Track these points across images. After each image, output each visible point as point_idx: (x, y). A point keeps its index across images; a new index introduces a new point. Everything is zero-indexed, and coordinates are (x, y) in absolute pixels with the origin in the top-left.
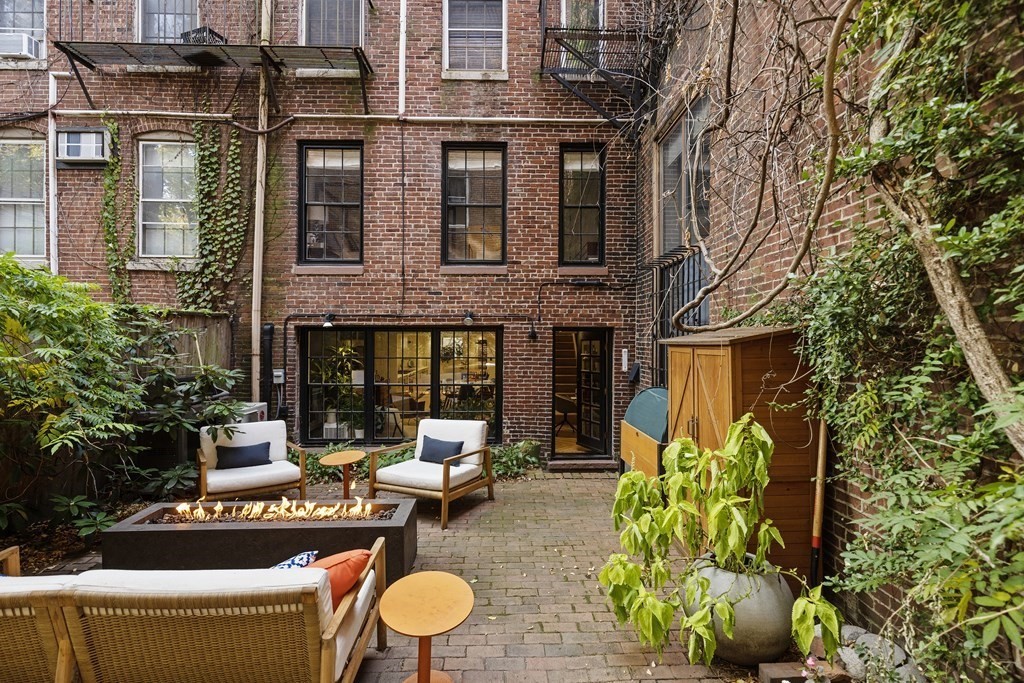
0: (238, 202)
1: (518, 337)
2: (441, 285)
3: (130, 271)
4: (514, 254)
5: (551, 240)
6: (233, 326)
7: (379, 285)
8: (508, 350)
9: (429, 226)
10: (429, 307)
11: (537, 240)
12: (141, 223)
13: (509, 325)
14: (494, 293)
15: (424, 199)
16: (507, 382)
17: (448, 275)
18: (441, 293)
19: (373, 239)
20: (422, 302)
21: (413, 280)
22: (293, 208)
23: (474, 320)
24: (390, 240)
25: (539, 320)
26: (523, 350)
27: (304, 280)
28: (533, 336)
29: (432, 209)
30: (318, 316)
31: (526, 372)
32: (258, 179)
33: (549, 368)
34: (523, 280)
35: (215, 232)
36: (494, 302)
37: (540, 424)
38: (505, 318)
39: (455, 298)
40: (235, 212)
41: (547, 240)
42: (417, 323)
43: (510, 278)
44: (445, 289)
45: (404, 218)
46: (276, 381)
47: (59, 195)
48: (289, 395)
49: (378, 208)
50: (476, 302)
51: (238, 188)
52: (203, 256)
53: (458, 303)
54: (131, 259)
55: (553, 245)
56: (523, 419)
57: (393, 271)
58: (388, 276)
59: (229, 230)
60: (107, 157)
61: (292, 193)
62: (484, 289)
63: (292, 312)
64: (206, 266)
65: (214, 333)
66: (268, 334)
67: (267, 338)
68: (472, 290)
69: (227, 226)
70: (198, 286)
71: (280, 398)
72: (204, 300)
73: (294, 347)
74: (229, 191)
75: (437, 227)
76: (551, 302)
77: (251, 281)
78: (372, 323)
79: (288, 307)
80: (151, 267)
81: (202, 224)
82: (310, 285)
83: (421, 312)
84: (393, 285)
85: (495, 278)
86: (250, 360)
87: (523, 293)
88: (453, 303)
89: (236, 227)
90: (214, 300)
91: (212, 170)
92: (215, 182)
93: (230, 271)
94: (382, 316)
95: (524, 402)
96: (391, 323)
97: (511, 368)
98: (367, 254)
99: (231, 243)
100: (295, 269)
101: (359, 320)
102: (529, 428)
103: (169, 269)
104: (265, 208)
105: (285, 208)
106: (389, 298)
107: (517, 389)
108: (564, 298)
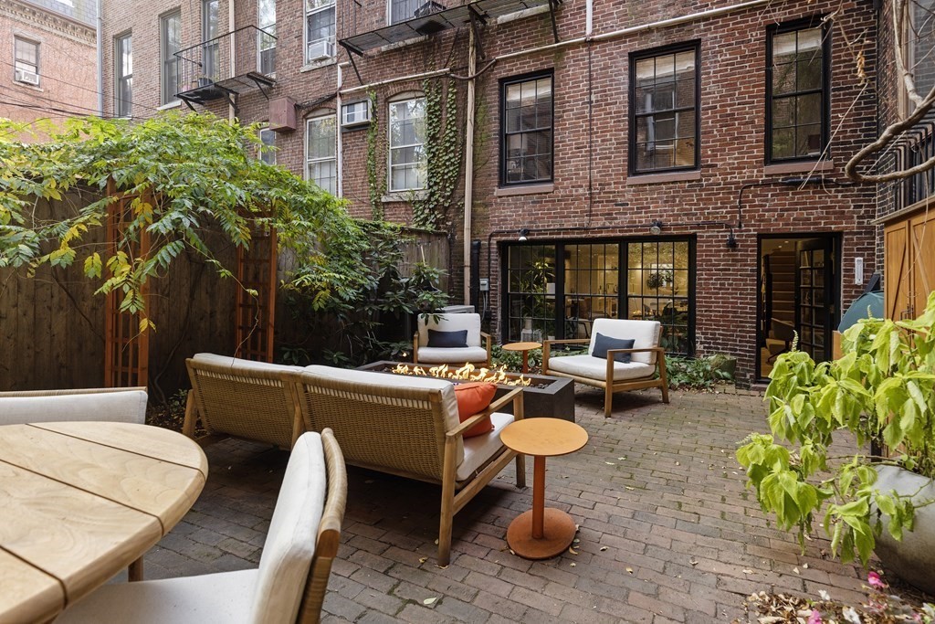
0: (454, 139)
1: (713, 246)
2: (628, 196)
3: (384, 203)
4: (709, 156)
5: (755, 136)
6: (451, 243)
7: (568, 200)
8: (703, 260)
9: (615, 139)
10: (616, 218)
11: (737, 139)
12: (390, 166)
13: (703, 234)
14: (686, 201)
15: (611, 113)
16: (701, 295)
17: (635, 185)
18: (628, 204)
19: (562, 158)
20: (608, 214)
21: (600, 193)
22: (496, 139)
23: (662, 229)
24: (578, 157)
25: (740, 226)
26: (721, 259)
27: (504, 200)
28: (732, 244)
29: (619, 121)
30: (515, 232)
31: (724, 284)
32: (469, 117)
33: (753, 280)
34: (719, 184)
35: (439, 167)
36: (686, 209)
37: (740, 341)
38: (699, 226)
39: (642, 208)
40: (452, 148)
41: (750, 137)
42: (604, 234)
43: (704, 183)
44: (631, 200)
45: (591, 134)
46: (482, 288)
47: (343, 151)
48: (493, 301)
49: (567, 129)
50: (665, 211)
51: (454, 128)
52: (430, 187)
53: (646, 213)
54: (385, 194)
55: (757, 141)
56: (720, 334)
57: (581, 186)
58: (576, 191)
59: (447, 164)
60: (370, 120)
61: (495, 126)
62: (674, 197)
63: (495, 229)
64: (432, 194)
65: (436, 247)
66: (476, 248)
67: (476, 252)
68: (661, 198)
69: (447, 160)
70: (427, 211)
71: (485, 303)
72: (431, 222)
73: (497, 260)
74: (448, 132)
75: (624, 138)
76: (755, 206)
77: (463, 205)
78: (561, 236)
79: (492, 225)
80: (397, 199)
81: (429, 161)
82: (509, 204)
83: (607, 224)
84: (581, 199)
85: (687, 184)
86: (463, 271)
87: (720, 198)
88: (641, 213)
89: (452, 160)
90: (437, 222)
91: (436, 116)
92: (438, 126)
93: (449, 197)
94: (571, 229)
95: (721, 316)
96: (579, 236)
97: (706, 279)
98: (557, 172)
99: (449, 175)
100: (498, 192)
101: (550, 234)
102: (727, 344)
103: (407, 200)
104: (474, 142)
105: (490, 140)
106: (577, 213)
107: (713, 302)
108: (772, 199)
